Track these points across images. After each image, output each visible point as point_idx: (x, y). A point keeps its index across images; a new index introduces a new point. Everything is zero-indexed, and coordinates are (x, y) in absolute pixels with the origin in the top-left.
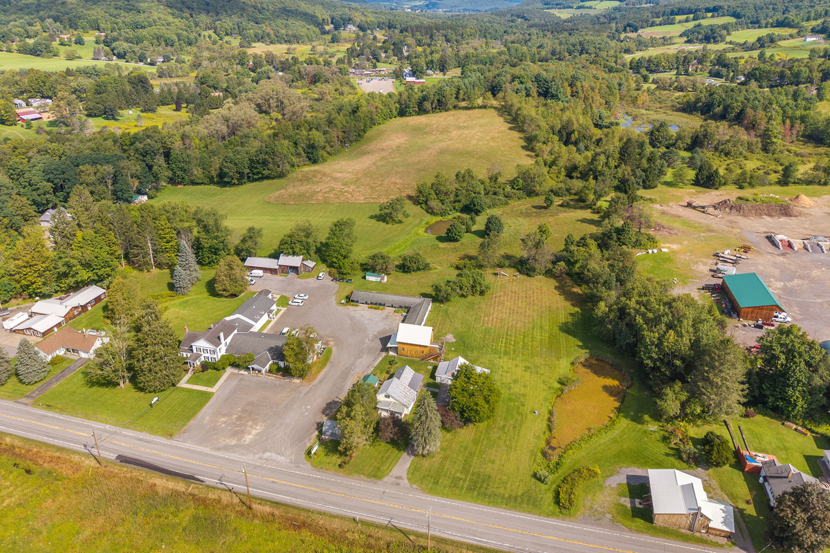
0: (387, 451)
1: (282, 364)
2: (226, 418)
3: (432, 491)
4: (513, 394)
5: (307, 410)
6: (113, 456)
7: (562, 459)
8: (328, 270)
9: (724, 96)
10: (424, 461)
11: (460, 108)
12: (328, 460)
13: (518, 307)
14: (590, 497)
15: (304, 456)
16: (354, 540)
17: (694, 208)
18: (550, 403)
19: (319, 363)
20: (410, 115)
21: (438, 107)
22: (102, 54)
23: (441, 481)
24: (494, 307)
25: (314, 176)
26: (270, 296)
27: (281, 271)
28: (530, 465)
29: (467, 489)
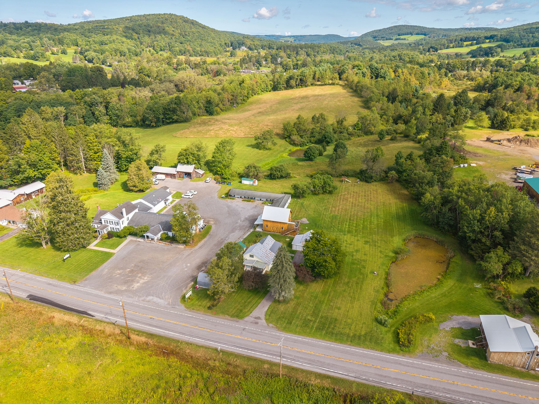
0: (249, 298)
1: (170, 234)
2: (121, 271)
3: (285, 329)
4: (355, 260)
5: (187, 267)
6: (24, 295)
7: (399, 308)
8: (214, 177)
9: (505, 79)
10: (280, 306)
11: (316, 85)
12: (200, 303)
13: (359, 202)
14: (426, 338)
15: (180, 300)
16: (214, 366)
17: (492, 141)
18: (387, 266)
19: (201, 235)
20: (281, 89)
21: (300, 84)
22: (78, 59)
23: (294, 322)
24: (340, 201)
25: (210, 121)
26: (168, 190)
27: (178, 176)
28: (371, 312)
29: (316, 329)
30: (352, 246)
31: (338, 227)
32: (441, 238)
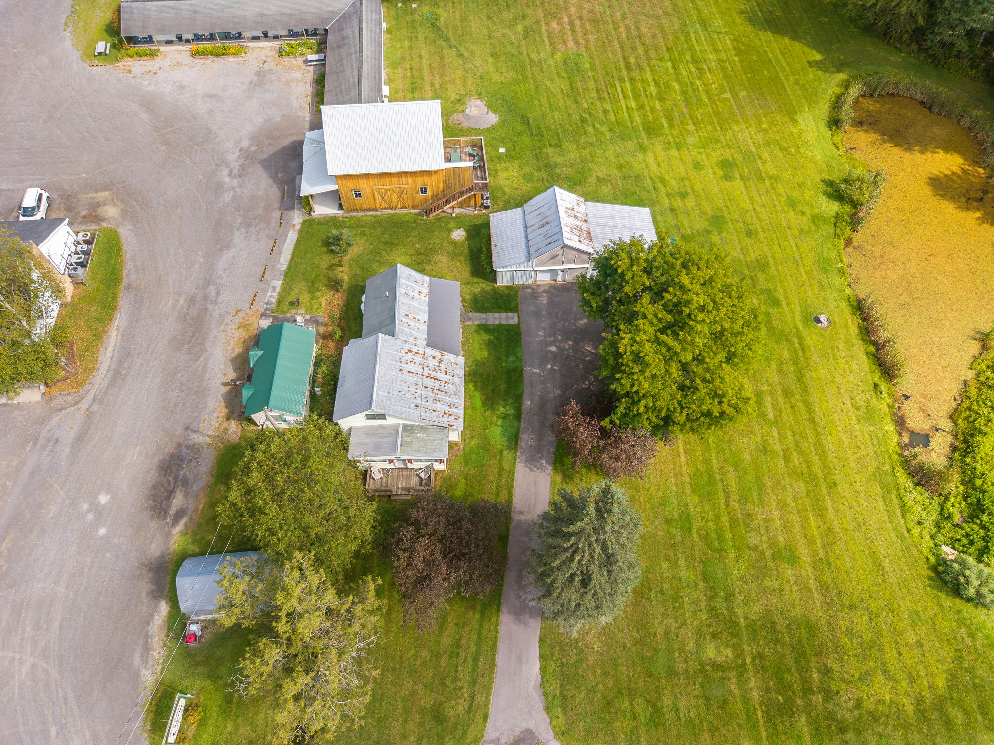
5: (99, 514)
19: (91, 299)
28: (901, 537)
29: (769, 718)
30: (691, 202)
31: (605, 112)
32: (945, 92)
